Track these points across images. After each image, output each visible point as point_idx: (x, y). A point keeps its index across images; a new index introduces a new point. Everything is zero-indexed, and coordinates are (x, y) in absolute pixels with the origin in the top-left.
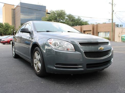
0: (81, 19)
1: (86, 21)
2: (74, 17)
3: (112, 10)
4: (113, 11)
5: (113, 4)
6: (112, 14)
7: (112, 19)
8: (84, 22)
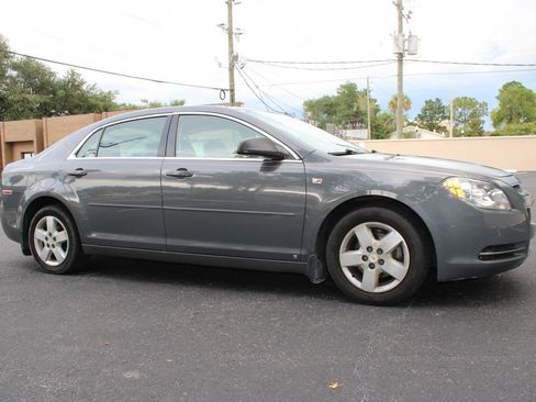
0: (82, 83)
1: (106, 91)
2: (52, 74)
3: (231, 52)
4: (234, 58)
5: (234, 31)
6: (231, 70)
7: (232, 91)
8: (95, 97)
